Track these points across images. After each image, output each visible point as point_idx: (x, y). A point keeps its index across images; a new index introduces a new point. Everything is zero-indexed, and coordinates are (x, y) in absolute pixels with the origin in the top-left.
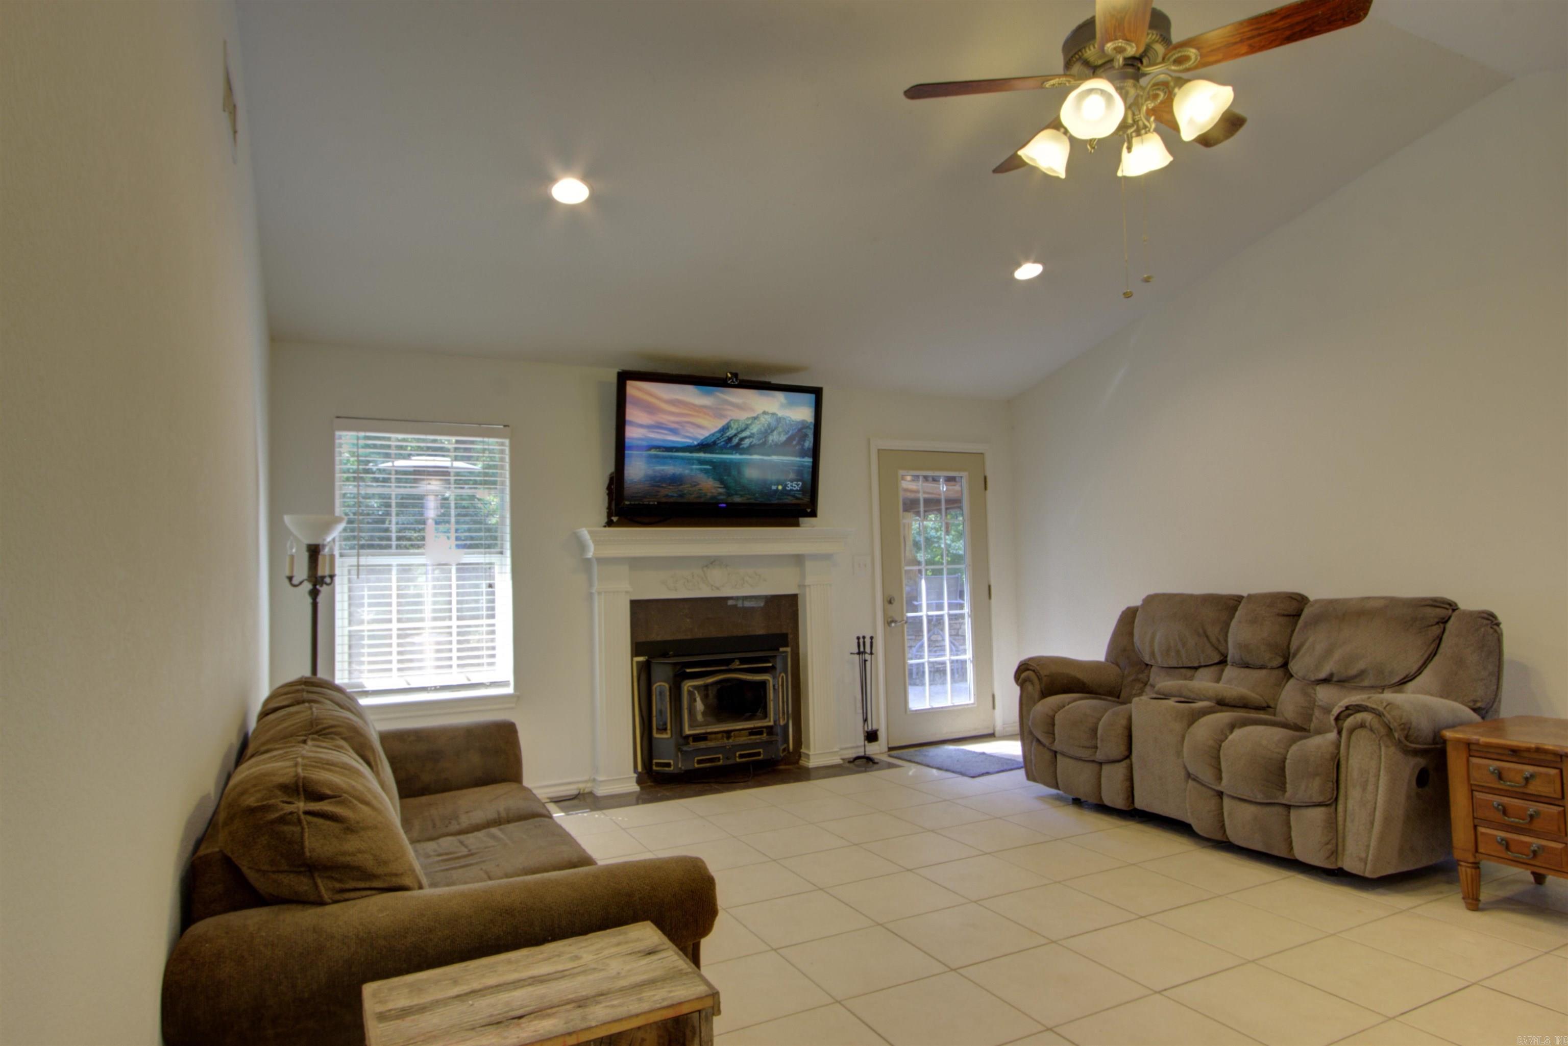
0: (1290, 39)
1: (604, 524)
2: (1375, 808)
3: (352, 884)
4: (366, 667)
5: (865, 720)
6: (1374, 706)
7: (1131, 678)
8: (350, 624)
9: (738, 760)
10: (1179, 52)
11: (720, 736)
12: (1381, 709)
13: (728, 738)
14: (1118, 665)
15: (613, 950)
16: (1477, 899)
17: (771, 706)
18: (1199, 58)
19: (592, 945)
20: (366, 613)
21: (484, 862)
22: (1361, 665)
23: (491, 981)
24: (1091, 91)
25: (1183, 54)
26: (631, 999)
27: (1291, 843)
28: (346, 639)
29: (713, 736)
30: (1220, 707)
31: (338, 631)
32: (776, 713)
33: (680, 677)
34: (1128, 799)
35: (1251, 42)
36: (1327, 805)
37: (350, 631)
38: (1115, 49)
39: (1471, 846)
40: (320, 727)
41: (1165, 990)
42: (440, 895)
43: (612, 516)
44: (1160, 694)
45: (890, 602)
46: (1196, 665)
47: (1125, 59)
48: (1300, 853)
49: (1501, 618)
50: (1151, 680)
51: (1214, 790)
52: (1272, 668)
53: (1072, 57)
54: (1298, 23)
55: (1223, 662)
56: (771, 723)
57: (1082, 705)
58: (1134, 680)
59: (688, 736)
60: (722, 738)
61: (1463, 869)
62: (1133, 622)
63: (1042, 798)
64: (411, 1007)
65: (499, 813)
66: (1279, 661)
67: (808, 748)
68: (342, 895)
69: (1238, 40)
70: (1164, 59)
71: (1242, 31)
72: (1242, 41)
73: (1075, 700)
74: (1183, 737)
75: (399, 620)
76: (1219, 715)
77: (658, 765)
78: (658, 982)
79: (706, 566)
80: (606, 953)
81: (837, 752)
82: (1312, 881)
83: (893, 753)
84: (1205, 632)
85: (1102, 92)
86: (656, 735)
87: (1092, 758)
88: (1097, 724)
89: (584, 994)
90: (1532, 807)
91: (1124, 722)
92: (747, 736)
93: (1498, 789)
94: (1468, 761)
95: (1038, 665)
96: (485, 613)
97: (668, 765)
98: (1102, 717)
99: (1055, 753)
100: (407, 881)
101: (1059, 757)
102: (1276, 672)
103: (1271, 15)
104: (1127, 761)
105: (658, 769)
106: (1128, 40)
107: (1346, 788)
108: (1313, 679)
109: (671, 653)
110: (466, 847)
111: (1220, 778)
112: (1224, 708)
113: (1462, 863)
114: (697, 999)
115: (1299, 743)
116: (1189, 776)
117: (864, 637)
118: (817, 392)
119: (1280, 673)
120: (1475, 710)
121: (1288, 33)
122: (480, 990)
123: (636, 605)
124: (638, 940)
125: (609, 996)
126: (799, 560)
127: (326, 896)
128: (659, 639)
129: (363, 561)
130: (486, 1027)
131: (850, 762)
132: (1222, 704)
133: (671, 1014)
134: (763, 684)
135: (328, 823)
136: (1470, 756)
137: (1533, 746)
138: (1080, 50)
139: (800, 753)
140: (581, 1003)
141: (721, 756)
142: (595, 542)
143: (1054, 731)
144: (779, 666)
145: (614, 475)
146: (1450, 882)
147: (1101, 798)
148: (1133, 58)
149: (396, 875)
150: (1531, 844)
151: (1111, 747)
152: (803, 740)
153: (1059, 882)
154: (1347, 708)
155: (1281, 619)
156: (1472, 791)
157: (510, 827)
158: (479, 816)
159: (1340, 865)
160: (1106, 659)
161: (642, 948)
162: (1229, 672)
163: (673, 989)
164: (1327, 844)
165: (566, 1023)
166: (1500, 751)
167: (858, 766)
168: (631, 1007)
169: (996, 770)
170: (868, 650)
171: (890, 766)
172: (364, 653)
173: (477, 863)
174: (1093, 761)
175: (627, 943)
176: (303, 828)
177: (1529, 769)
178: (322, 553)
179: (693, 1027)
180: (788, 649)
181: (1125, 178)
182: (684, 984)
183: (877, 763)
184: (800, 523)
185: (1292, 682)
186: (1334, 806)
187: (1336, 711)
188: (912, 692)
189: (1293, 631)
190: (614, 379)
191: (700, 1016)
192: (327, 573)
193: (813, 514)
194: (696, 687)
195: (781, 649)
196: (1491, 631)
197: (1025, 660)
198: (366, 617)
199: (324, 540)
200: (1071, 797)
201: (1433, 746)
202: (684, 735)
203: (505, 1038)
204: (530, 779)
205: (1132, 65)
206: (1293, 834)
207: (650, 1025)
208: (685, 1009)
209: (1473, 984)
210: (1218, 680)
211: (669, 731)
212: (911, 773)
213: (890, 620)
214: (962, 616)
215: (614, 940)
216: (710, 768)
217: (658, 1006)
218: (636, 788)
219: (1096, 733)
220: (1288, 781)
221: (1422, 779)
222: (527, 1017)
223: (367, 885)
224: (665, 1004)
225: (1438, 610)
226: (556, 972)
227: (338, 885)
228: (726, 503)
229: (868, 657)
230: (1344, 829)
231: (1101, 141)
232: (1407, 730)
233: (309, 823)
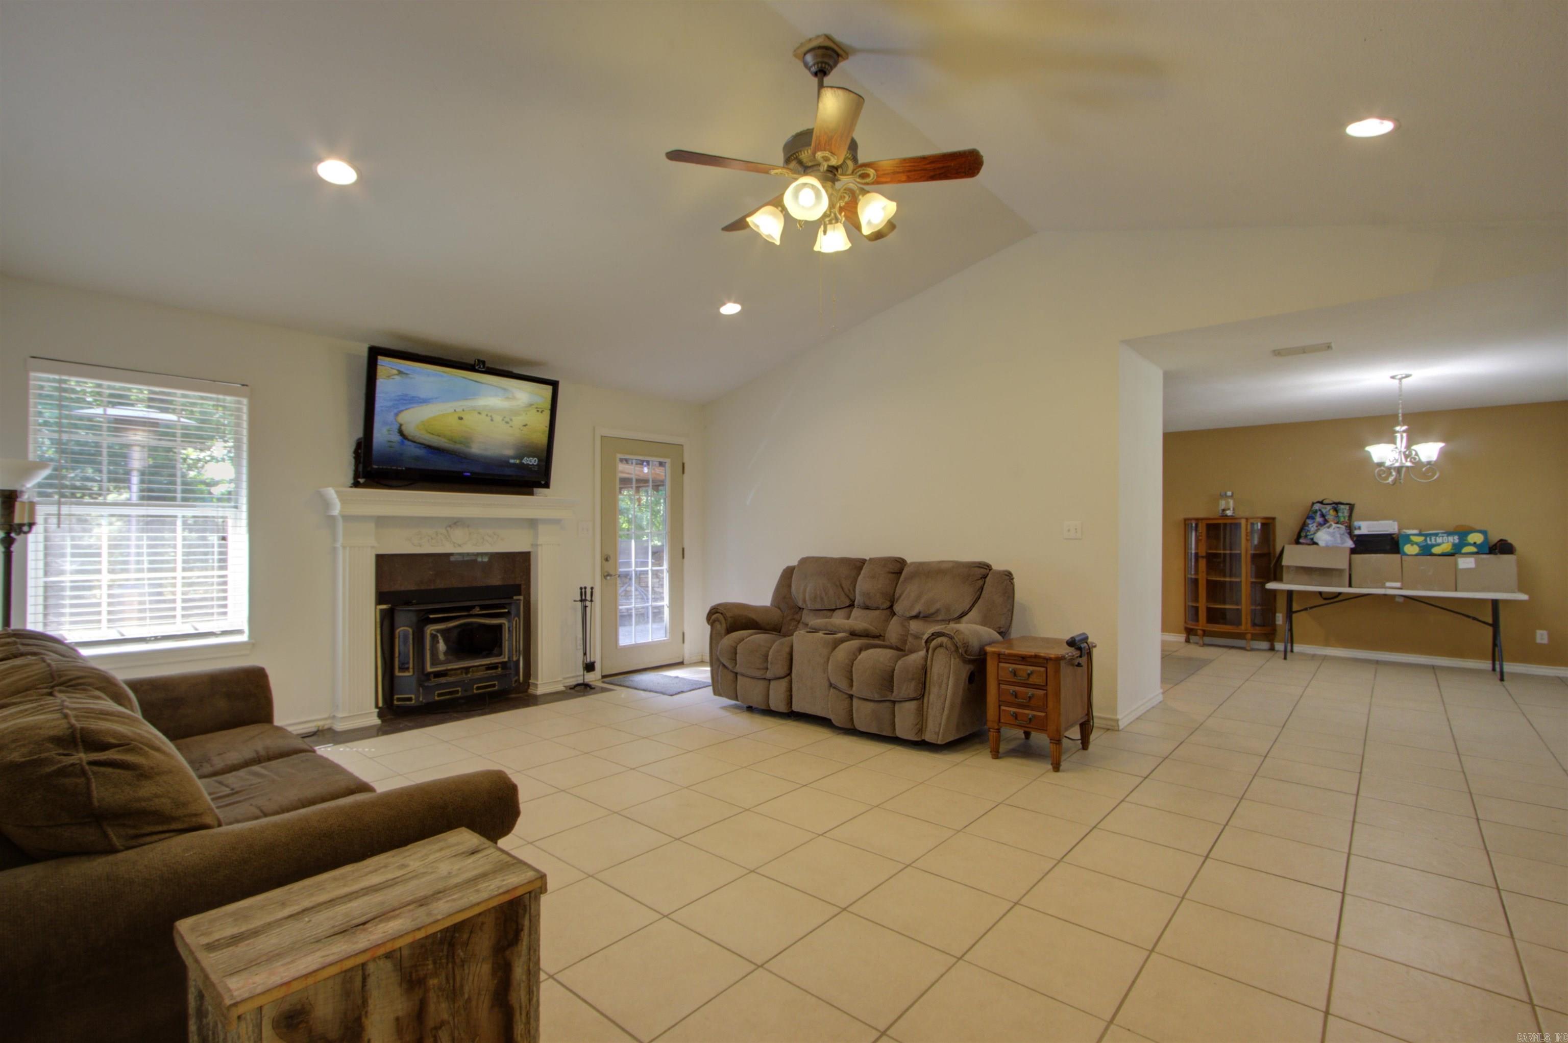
0: (933, 178)
1: (350, 485)
2: (945, 699)
3: (148, 829)
4: (67, 619)
5: (585, 654)
6: (948, 633)
7: (789, 618)
8: (46, 574)
9: (475, 691)
10: (863, 170)
11: (459, 672)
12: (952, 634)
13: (467, 673)
14: (780, 609)
15: (438, 855)
16: (998, 752)
17: (506, 644)
18: (875, 178)
19: (415, 853)
20: (68, 564)
21: (252, 798)
22: (938, 606)
23: (323, 897)
24: (805, 185)
25: (866, 172)
26: (468, 891)
27: (895, 726)
28: (41, 591)
29: (453, 672)
30: (851, 637)
31: (31, 583)
32: (510, 651)
33: (424, 620)
34: (788, 704)
35: (909, 174)
36: (917, 699)
37: (45, 582)
38: (823, 157)
39: (997, 718)
40: (63, 679)
41: (825, 833)
42: (250, 829)
43: (359, 478)
44: (812, 629)
45: (607, 560)
46: (834, 608)
47: (829, 166)
48: (900, 733)
49: (1015, 575)
50: (803, 619)
51: (847, 694)
52: (883, 609)
53: (791, 155)
54: (939, 168)
55: (852, 605)
56: (506, 659)
57: (760, 638)
58: (791, 620)
59: (430, 673)
60: (462, 673)
61: (992, 733)
62: (791, 577)
63: (724, 708)
64: (242, 933)
65: (257, 752)
66: (888, 604)
67: (537, 679)
68: (135, 841)
69: (901, 171)
70: (853, 172)
71: (903, 165)
72: (903, 172)
73: (751, 635)
74: (828, 659)
75: (111, 571)
76: (852, 642)
77: (399, 700)
78: (490, 874)
79: (450, 526)
80: (432, 858)
81: (561, 681)
82: (906, 750)
83: (606, 680)
84: (841, 585)
85: (813, 187)
86: (397, 673)
87: (763, 677)
88: (768, 651)
89: (422, 894)
90: (1030, 692)
91: (787, 650)
92: (484, 671)
93: (1012, 682)
94: (998, 665)
95: (725, 609)
96: (216, 564)
97: (410, 699)
98: (771, 646)
99: (736, 674)
100: (208, 820)
101: (739, 677)
102: (885, 612)
103: (924, 158)
104: (789, 677)
105: (399, 703)
106: (833, 153)
107: (929, 687)
108: (908, 616)
109: (414, 601)
110: (227, 786)
111: (852, 686)
112: (855, 637)
113: (991, 730)
114: (529, 882)
115: (903, 659)
116: (831, 685)
117: (585, 588)
118: (554, 384)
119: (888, 612)
120: (1000, 633)
121: (932, 174)
122: (313, 908)
123: (381, 560)
124: (458, 844)
125: (448, 892)
126: (532, 523)
127: (116, 842)
128: (403, 588)
129: (65, 510)
130: (335, 936)
131: (571, 689)
132: (854, 634)
133: (507, 897)
134: (499, 627)
135: (118, 771)
136: (1000, 662)
137: (1033, 654)
138: (797, 152)
139: (529, 683)
140: (422, 902)
141: (459, 689)
142: (341, 500)
143: (736, 657)
144: (513, 612)
145: (363, 440)
146: (982, 743)
147: (769, 705)
148: (833, 167)
149: (196, 815)
150: (1028, 714)
151: (777, 668)
152: (532, 672)
153: (745, 767)
154: (933, 634)
155: (890, 575)
156: (999, 684)
157: (274, 764)
158: (234, 757)
159: (923, 738)
160: (771, 605)
161: (465, 850)
162: (856, 612)
163: (505, 878)
164: (917, 725)
165: (412, 921)
166: (1016, 658)
167: (577, 691)
168: (471, 898)
169: (689, 689)
170: (588, 597)
171: (604, 690)
172: (66, 604)
173: (245, 800)
174: (765, 679)
175: (449, 847)
176: (88, 780)
177: (1030, 669)
178: (19, 499)
179: (525, 906)
180: (521, 598)
181: (819, 252)
182: (514, 873)
183: (594, 688)
184: (535, 492)
185: (895, 618)
186: (921, 700)
187: (925, 637)
188: (622, 631)
189: (897, 584)
190: (365, 353)
191: (530, 896)
192: (26, 521)
193: (547, 485)
194: (438, 631)
195: (515, 598)
196: (1010, 583)
197: (715, 606)
198: (68, 567)
199: (23, 486)
200: (745, 706)
201: (978, 657)
202: (426, 672)
203: (357, 943)
204: (280, 718)
205: (831, 172)
206: (897, 720)
207: (489, 910)
208: (518, 893)
209: (1000, 803)
210: (848, 618)
211: (411, 670)
212: (623, 696)
213: (606, 574)
214: (662, 571)
215: (436, 847)
216: (448, 700)
217: (496, 893)
218: (378, 721)
219: (767, 659)
220: (895, 684)
221: (971, 678)
222: (372, 922)
223: (165, 828)
224: (501, 891)
225: (982, 570)
226: (387, 881)
227: (132, 832)
228: (471, 473)
229: (588, 604)
230: (927, 714)
231: (807, 222)
232: (966, 646)
233: (94, 773)
